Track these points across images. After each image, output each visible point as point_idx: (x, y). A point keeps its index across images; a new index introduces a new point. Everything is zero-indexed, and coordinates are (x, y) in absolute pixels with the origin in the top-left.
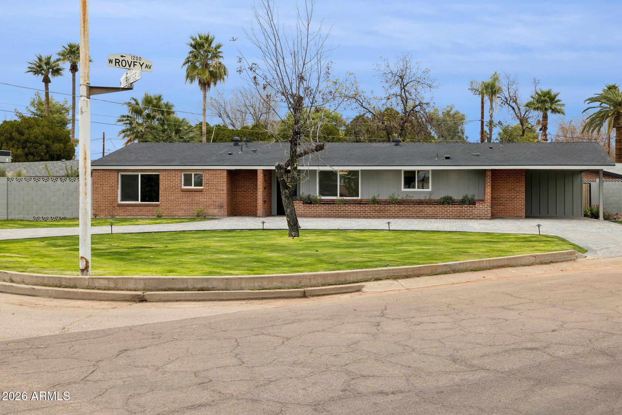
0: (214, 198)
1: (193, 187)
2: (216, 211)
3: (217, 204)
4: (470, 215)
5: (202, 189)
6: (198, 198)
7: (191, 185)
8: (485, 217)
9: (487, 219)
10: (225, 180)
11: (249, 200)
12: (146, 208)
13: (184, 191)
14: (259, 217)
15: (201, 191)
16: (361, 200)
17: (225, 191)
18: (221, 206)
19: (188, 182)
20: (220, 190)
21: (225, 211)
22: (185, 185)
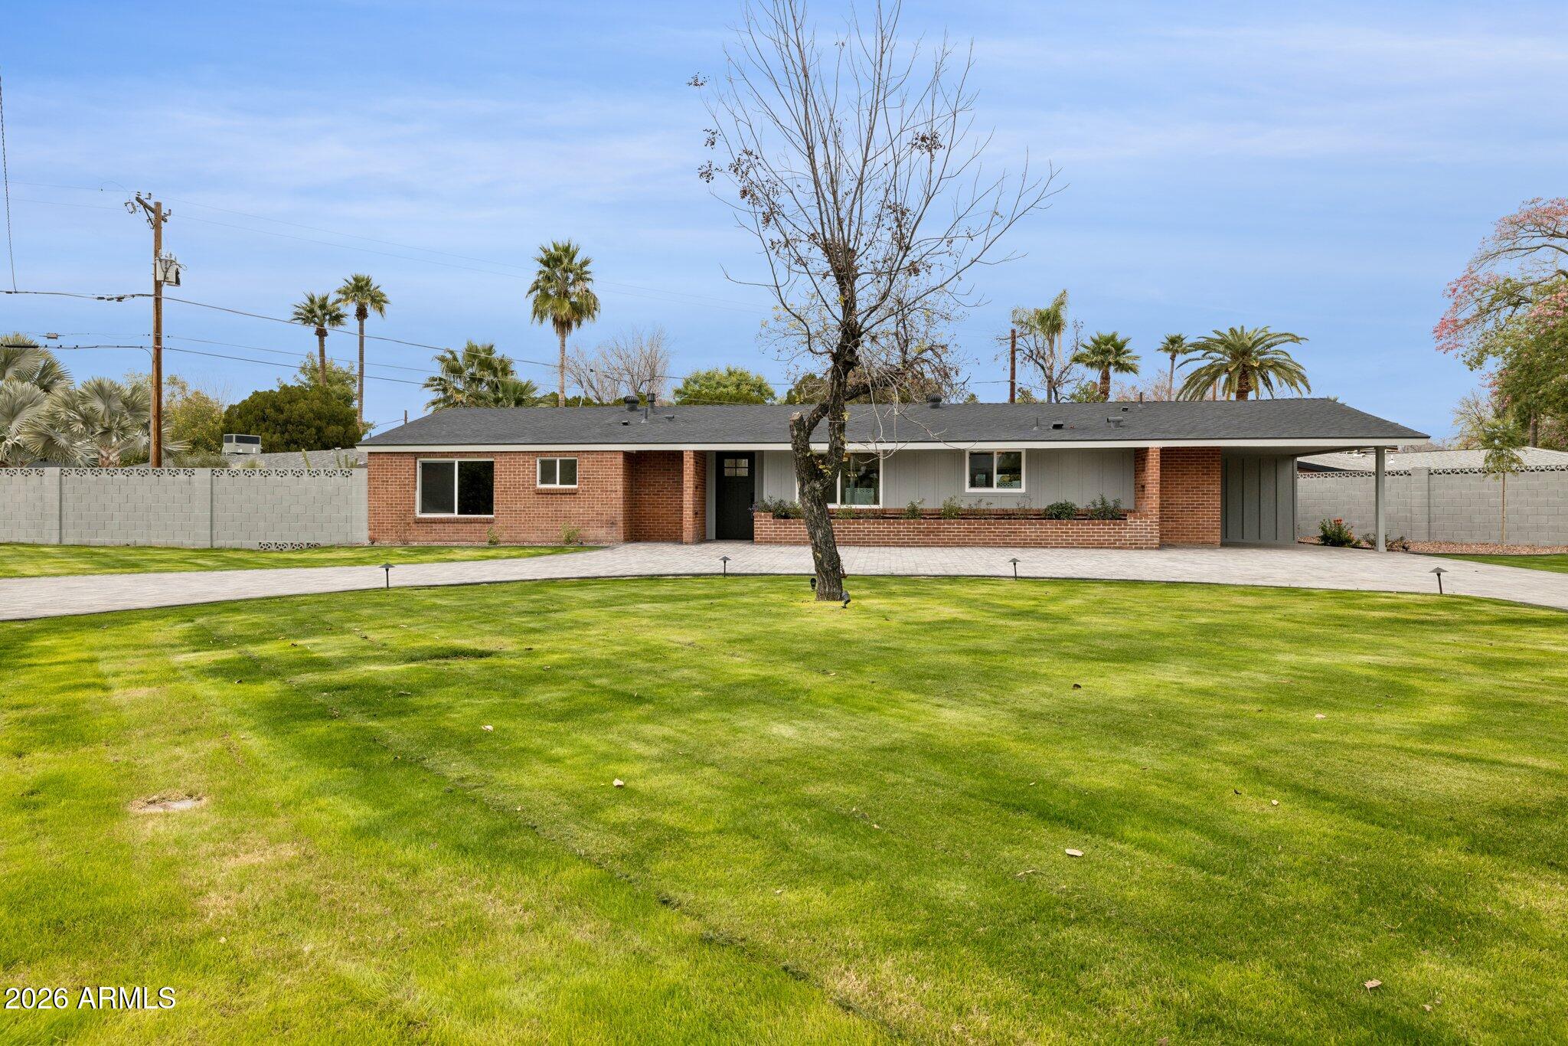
0: (598, 507)
1: (557, 486)
2: (602, 533)
3: (604, 517)
4: (1117, 540)
5: (575, 490)
6: (568, 506)
7: (555, 483)
8: (1147, 544)
9: (1152, 548)
10: (620, 471)
11: (664, 511)
12: (468, 527)
13: (540, 493)
14: (687, 543)
15: (573, 493)
16: (884, 511)
17: (620, 494)
18: (612, 523)
19: (547, 475)
20: (611, 491)
21: (619, 532)
22: (543, 481)
